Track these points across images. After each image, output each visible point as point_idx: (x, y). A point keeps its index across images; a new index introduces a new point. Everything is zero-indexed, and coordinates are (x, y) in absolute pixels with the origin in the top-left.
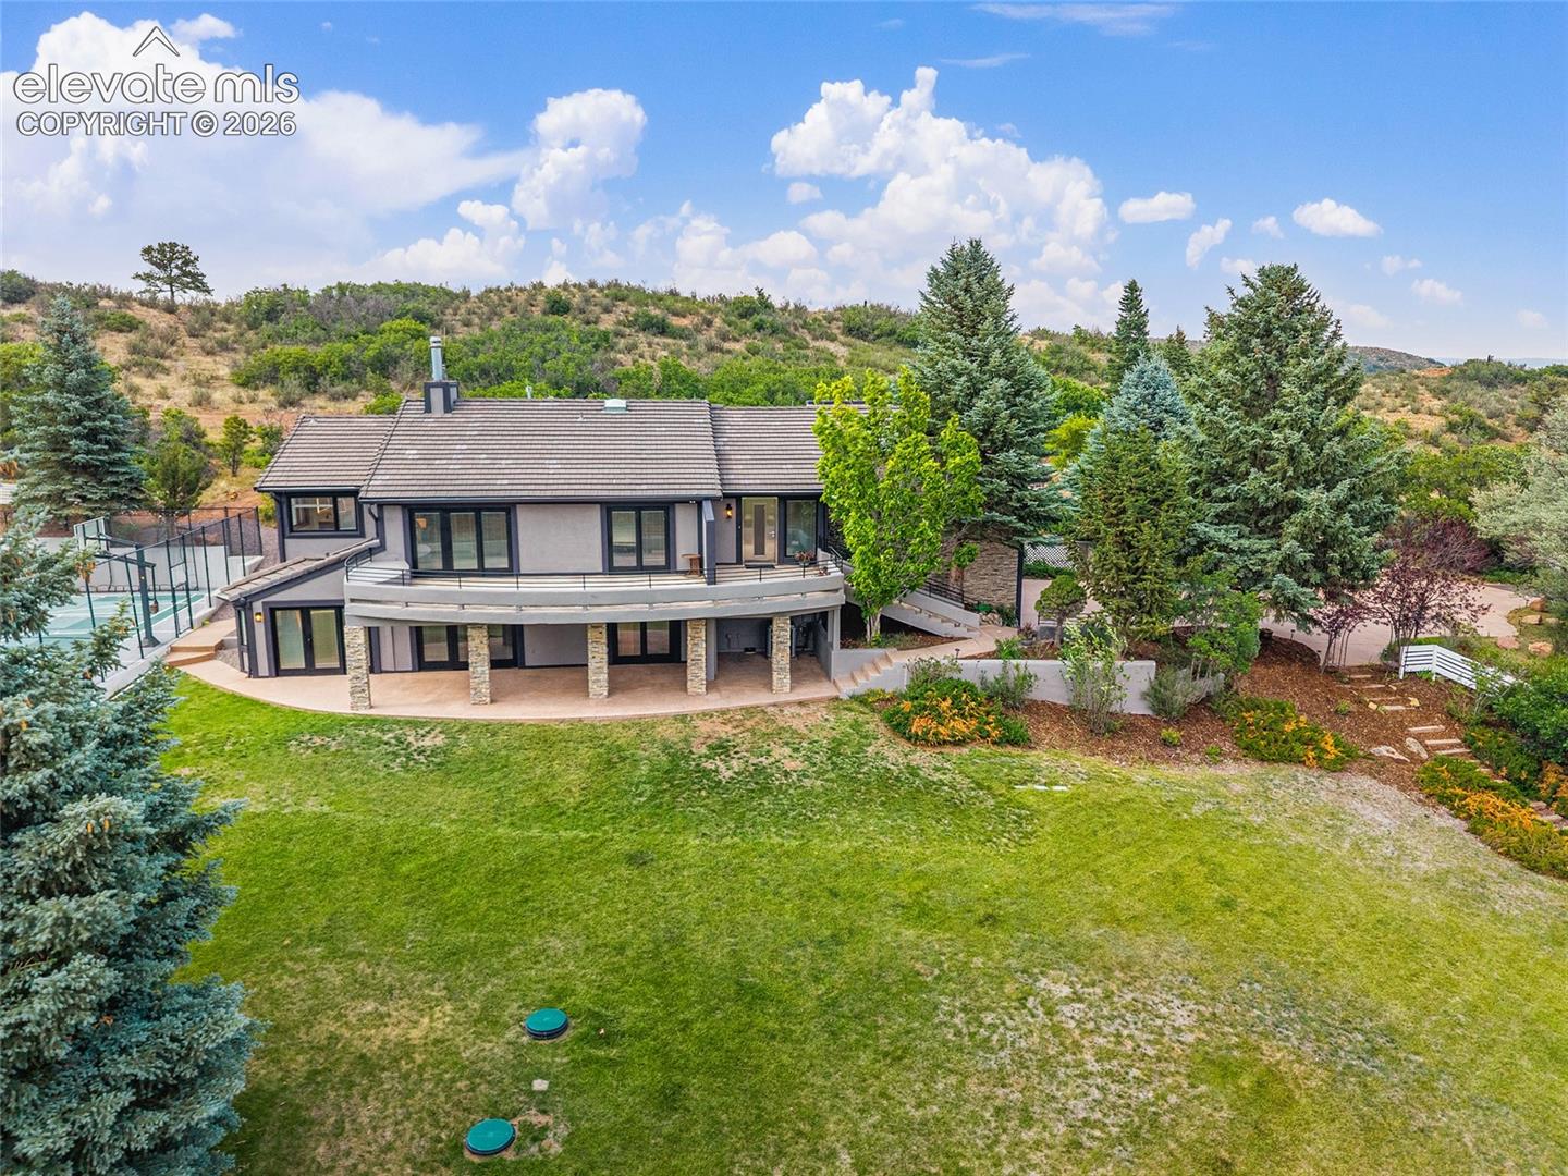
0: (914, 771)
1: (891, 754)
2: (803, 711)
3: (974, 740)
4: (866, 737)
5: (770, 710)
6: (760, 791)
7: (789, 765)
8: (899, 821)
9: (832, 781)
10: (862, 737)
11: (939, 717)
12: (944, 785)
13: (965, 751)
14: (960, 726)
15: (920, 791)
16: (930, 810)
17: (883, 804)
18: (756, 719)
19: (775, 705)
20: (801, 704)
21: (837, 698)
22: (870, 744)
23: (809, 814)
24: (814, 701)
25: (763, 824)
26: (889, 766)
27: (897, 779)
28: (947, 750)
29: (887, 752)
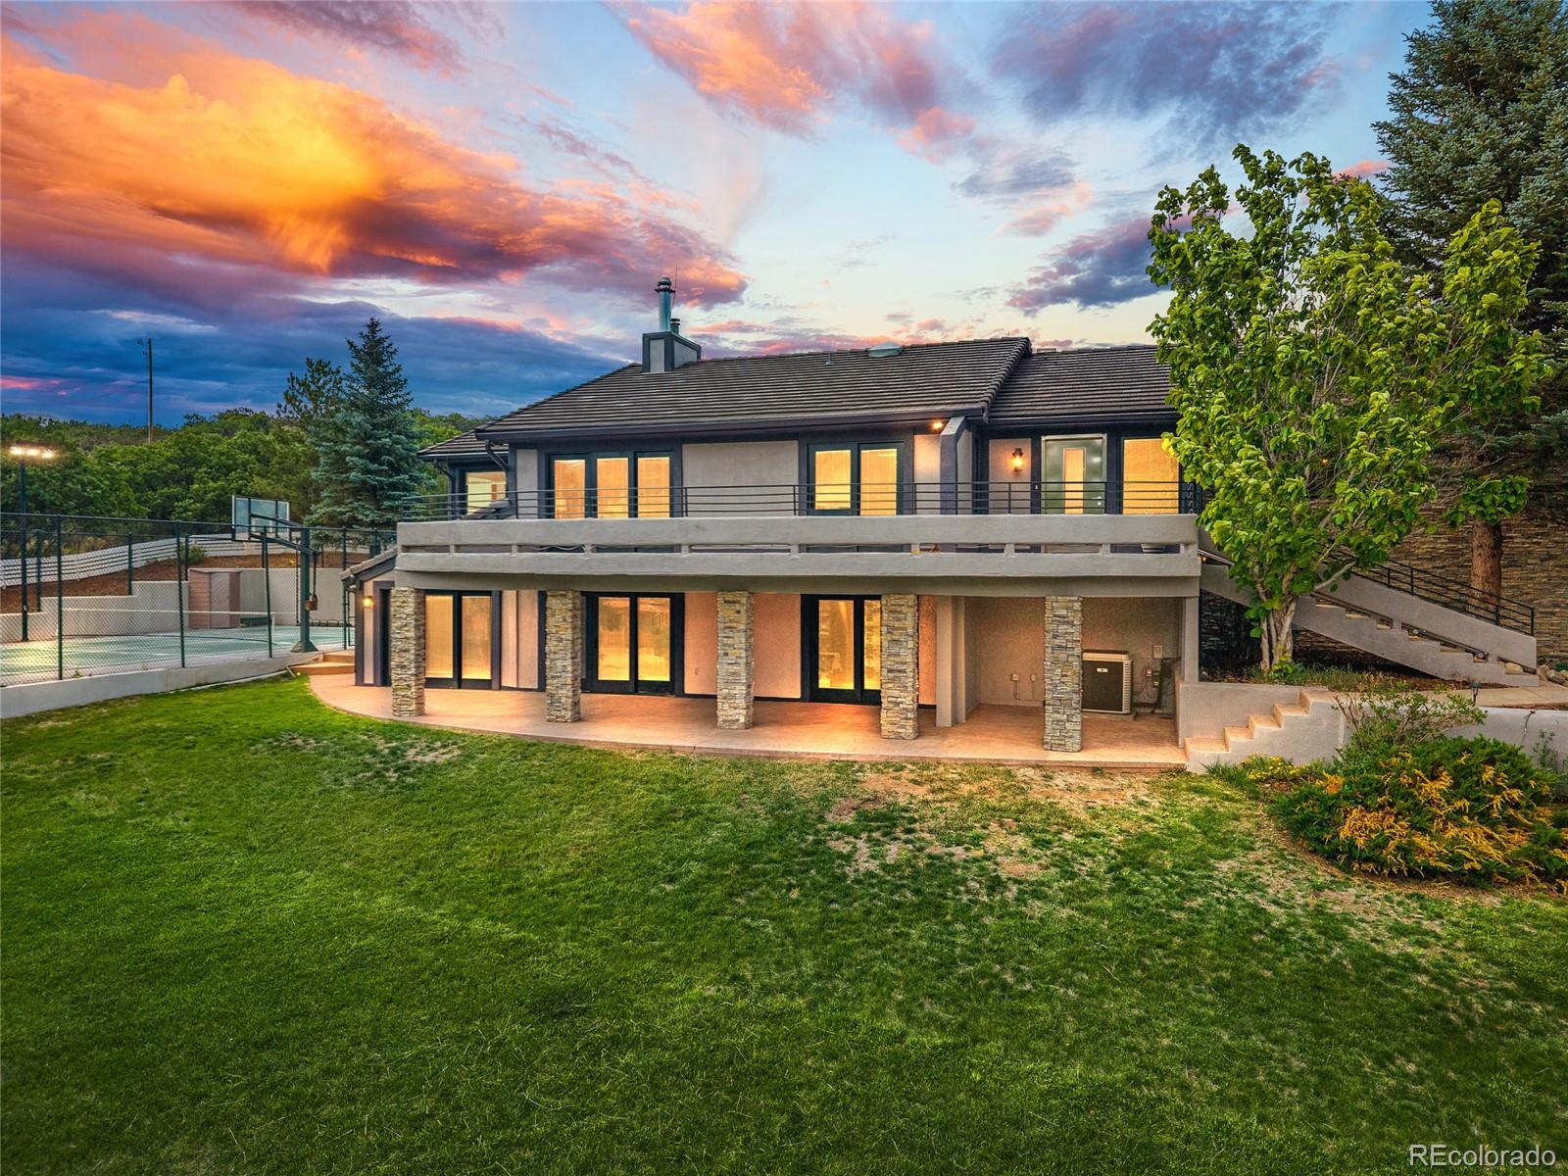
0: (1332, 927)
1: (1276, 882)
2: (1097, 783)
3: (1518, 880)
4: (1223, 842)
5: (1022, 773)
6: (918, 907)
7: (1009, 868)
8: (1257, 1041)
9: (1101, 913)
10: (1212, 841)
11: (1419, 816)
12: (1418, 969)
13: (1491, 902)
14: (1478, 843)
15: (1343, 975)
16: (1362, 1026)
17: (1220, 986)
18: (985, 783)
19: (1037, 766)
20: (1097, 770)
21: (1180, 771)
22: (1226, 857)
23: (1009, 978)
24: (1127, 770)
25: (881, 980)
26: (1263, 904)
27: (1280, 935)
28: (1435, 892)
29: (1267, 875)
